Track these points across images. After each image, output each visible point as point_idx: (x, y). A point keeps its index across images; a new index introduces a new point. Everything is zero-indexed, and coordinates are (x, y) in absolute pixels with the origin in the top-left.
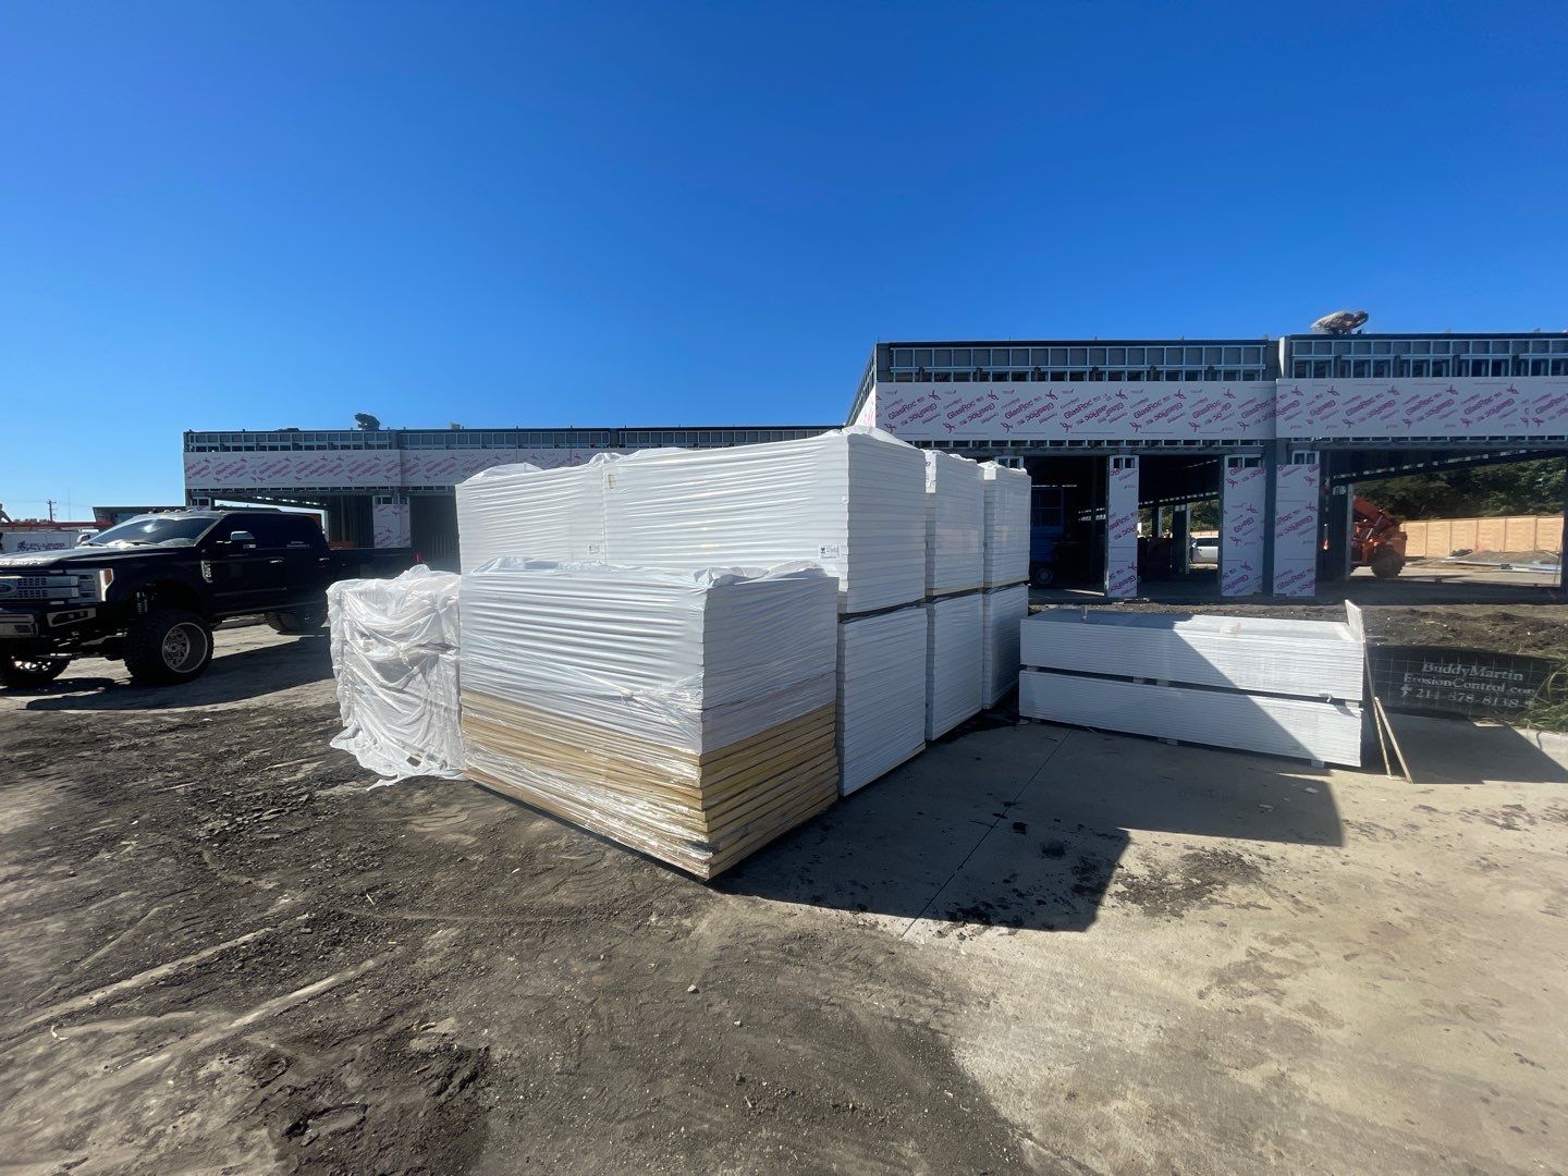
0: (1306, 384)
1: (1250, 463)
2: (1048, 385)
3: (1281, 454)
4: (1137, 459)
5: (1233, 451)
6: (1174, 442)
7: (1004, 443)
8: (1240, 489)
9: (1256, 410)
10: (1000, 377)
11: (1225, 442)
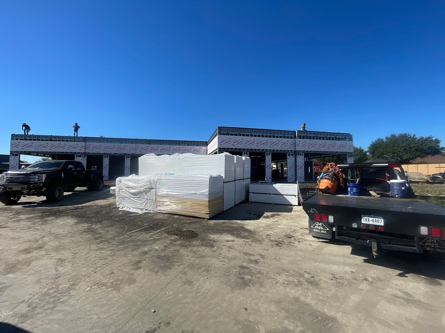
0: (301, 140)
1: (292, 155)
2: (253, 137)
3: (297, 153)
4: (271, 153)
5: (289, 152)
6: (278, 150)
7: (245, 149)
8: (290, 160)
9: (292, 144)
10: (244, 135)
11: (287, 151)
